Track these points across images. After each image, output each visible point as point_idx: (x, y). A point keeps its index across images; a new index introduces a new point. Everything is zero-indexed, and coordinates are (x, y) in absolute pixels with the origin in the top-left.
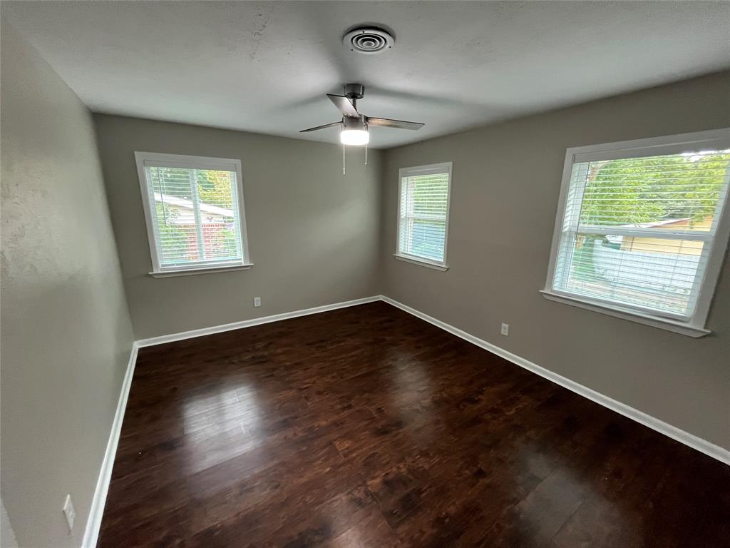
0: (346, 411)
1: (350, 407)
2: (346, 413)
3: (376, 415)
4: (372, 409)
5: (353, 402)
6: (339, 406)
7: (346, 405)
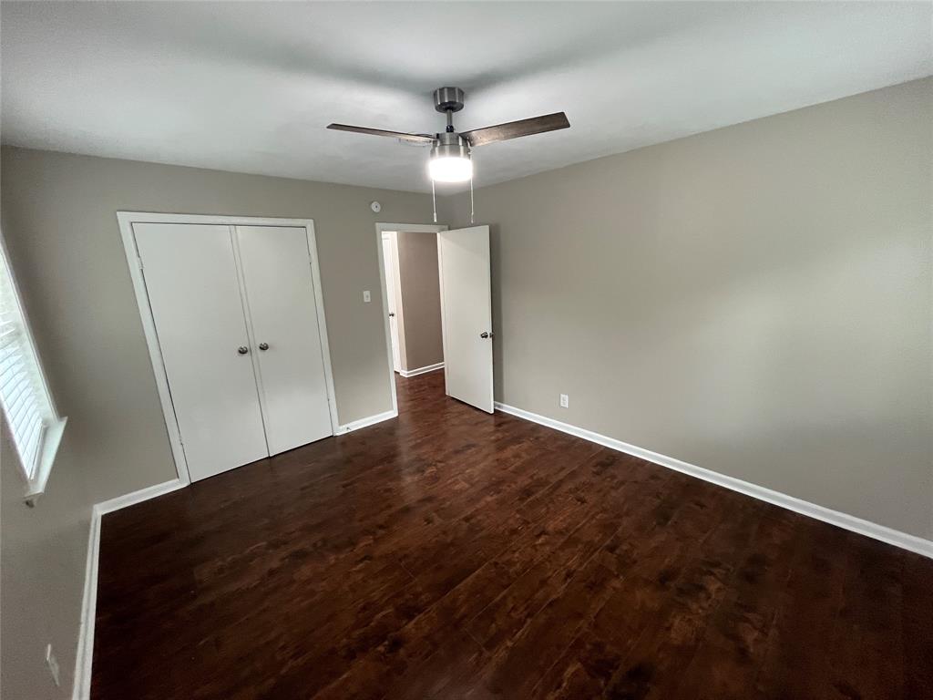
0: (469, 513)
1: (467, 519)
2: (469, 512)
3: (434, 514)
4: (438, 521)
5: (465, 525)
6: (479, 518)
7: (473, 521)
